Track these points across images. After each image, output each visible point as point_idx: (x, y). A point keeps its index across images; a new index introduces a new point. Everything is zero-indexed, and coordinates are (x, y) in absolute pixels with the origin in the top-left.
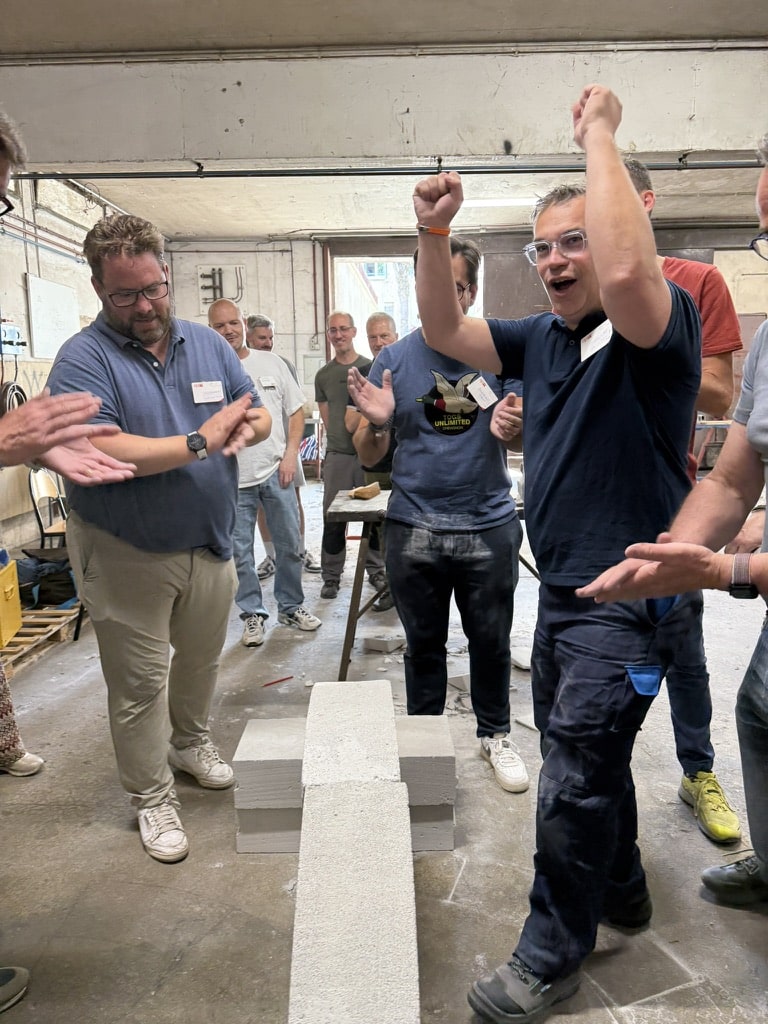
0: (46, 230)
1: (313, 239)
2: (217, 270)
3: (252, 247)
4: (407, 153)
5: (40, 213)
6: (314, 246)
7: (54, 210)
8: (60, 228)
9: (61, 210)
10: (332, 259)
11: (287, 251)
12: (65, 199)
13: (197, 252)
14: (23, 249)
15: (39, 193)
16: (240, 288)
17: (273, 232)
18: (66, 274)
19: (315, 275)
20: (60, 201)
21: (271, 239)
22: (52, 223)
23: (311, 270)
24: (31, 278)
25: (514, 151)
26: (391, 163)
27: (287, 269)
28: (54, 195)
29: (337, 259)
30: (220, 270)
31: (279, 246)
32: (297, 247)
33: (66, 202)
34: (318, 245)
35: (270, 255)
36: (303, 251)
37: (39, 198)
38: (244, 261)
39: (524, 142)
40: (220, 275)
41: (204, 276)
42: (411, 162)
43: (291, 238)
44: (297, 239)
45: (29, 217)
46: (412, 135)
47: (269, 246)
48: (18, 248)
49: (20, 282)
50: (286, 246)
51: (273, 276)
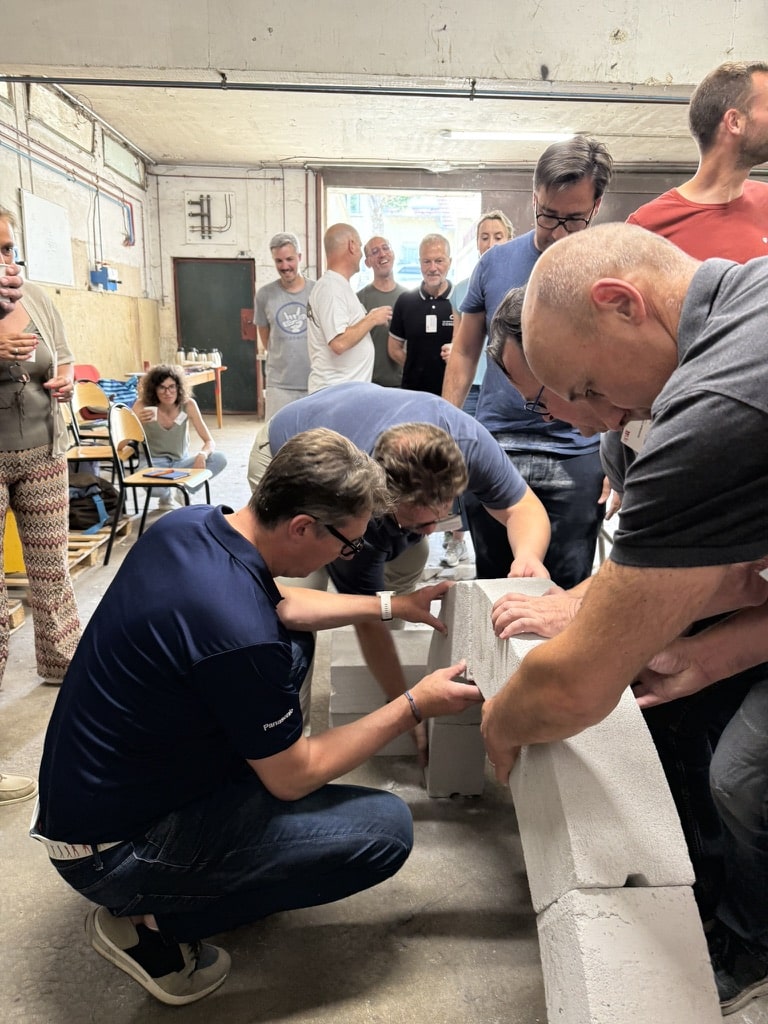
0: (39, 144)
1: (306, 168)
2: (205, 196)
3: (242, 173)
4: (443, 73)
5: (32, 125)
6: (307, 175)
7: (45, 121)
8: (52, 142)
9: (52, 123)
10: (325, 189)
11: (279, 179)
12: (56, 111)
13: (184, 176)
14: (17, 163)
15: (31, 103)
16: (229, 216)
17: (264, 158)
18: (57, 192)
19: (307, 205)
20: (51, 112)
21: (263, 166)
22: (44, 136)
23: (303, 200)
24: (25, 194)
25: (550, 77)
26: (423, 83)
27: (278, 199)
28: (46, 106)
29: (330, 189)
30: (208, 196)
31: (270, 174)
32: (290, 175)
33: (57, 114)
34: (311, 174)
35: (262, 182)
36: (295, 181)
37: (31, 108)
38: (233, 188)
39: (561, 67)
40: (208, 202)
41: (192, 203)
42: (444, 82)
43: (282, 166)
44: (290, 167)
45: (22, 128)
46: (448, 55)
47: (261, 174)
48: (11, 161)
49: (15, 199)
50: (278, 173)
51: (263, 205)
